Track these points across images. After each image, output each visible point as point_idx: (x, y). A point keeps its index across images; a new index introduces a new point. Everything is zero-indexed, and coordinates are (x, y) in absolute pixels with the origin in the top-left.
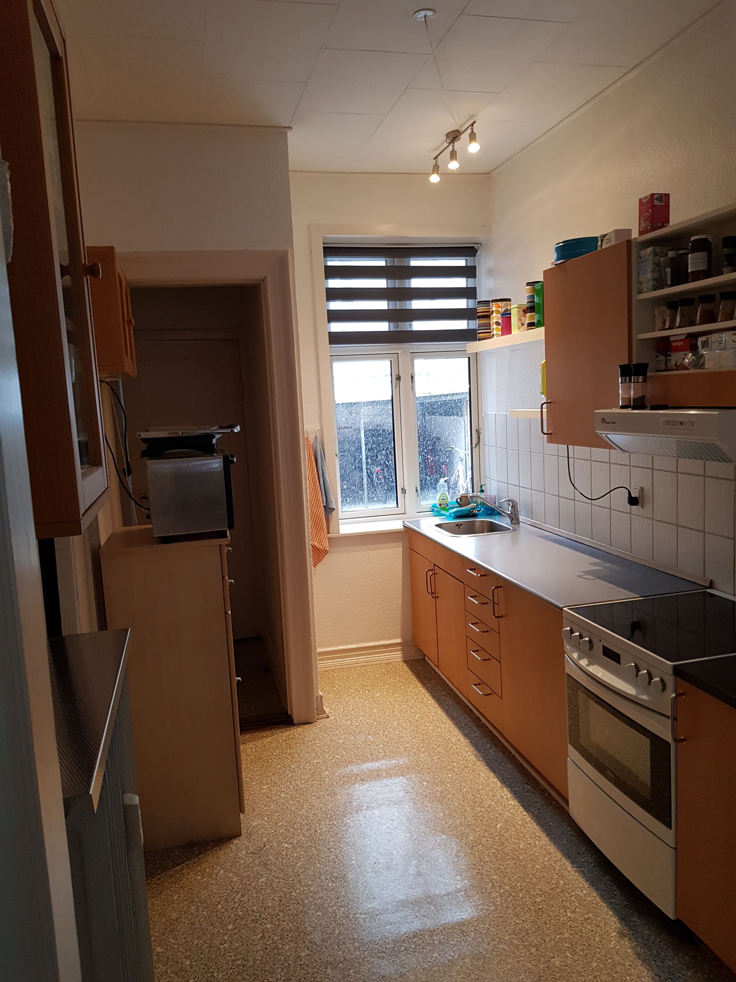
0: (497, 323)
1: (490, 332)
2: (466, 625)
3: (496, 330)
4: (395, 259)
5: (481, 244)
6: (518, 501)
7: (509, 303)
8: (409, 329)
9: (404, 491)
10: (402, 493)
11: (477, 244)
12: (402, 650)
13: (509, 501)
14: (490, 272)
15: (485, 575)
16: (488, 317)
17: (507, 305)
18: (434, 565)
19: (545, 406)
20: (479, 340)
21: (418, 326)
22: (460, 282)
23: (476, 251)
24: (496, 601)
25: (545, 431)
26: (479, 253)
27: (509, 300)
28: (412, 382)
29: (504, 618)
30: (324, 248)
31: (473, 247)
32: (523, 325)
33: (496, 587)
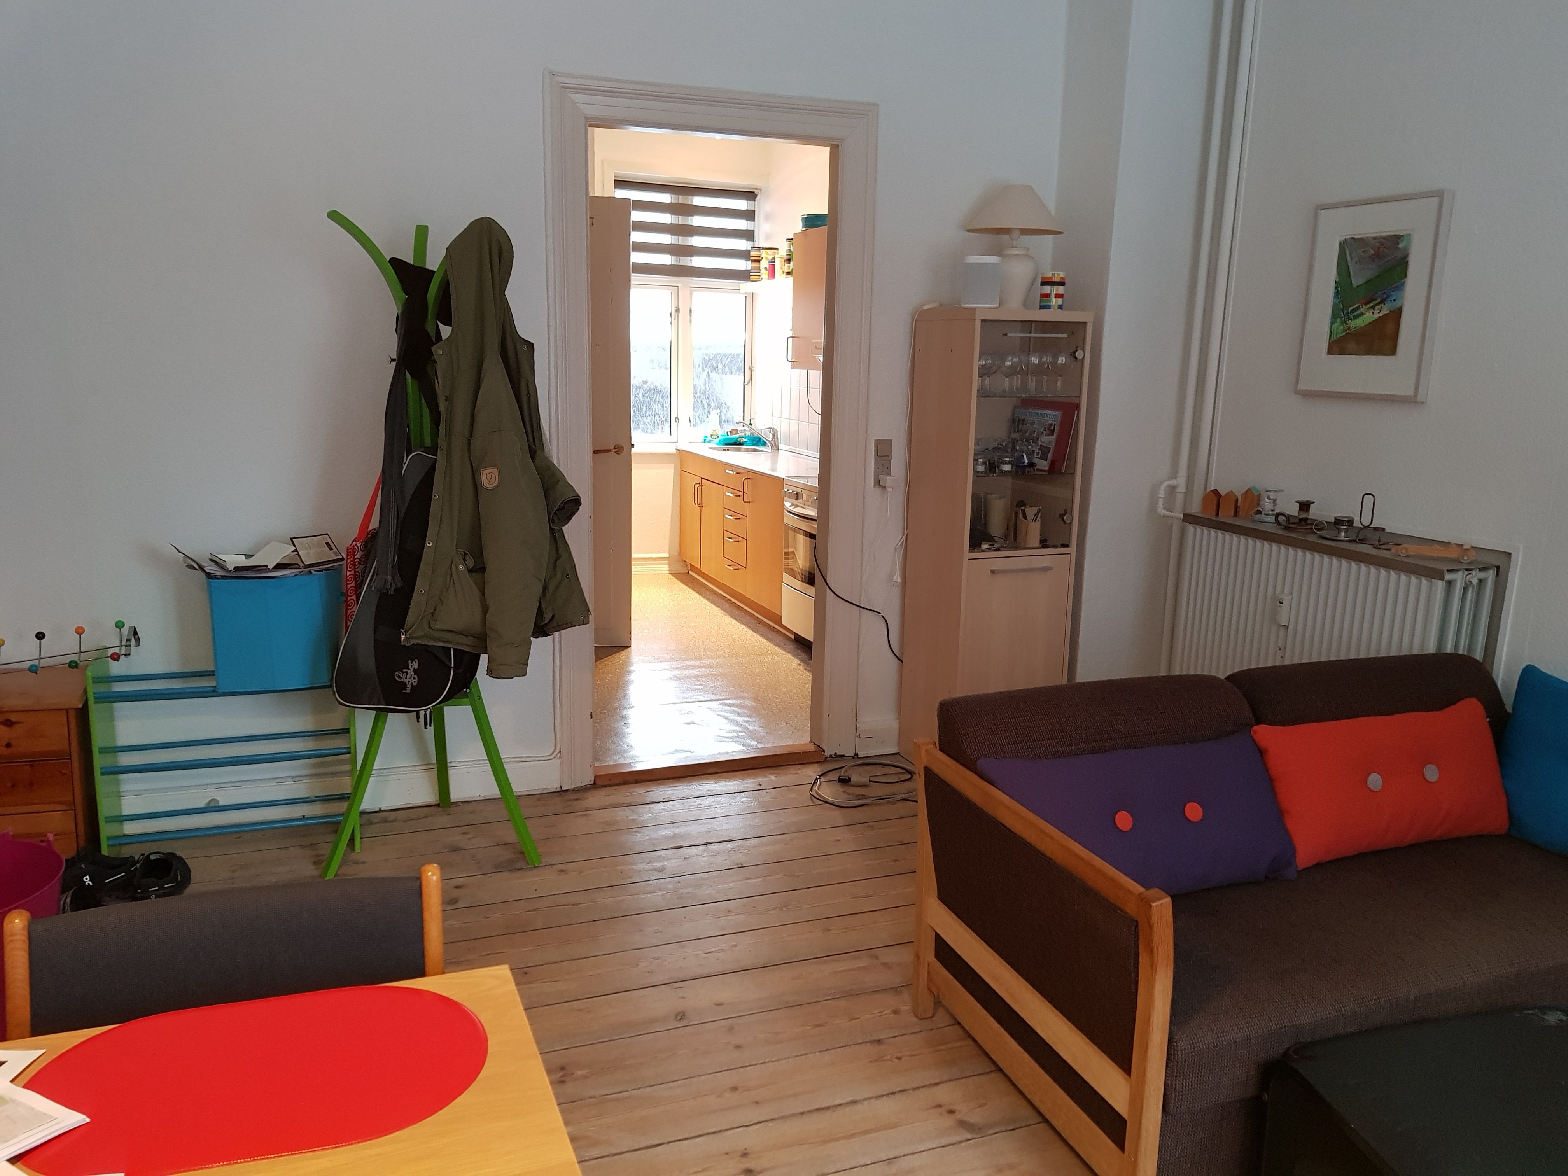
0: (766, 268)
1: (759, 276)
2: (724, 516)
3: (764, 274)
4: (680, 196)
5: (761, 190)
6: (778, 429)
7: (776, 251)
8: (690, 265)
9: (678, 420)
10: (676, 422)
11: (757, 189)
12: (669, 564)
13: (770, 428)
14: (768, 217)
15: (739, 473)
16: (759, 261)
17: (774, 253)
18: (702, 478)
19: (790, 339)
20: (752, 281)
21: (698, 262)
22: (741, 224)
23: (756, 196)
24: (745, 491)
25: (790, 359)
26: (758, 197)
27: (777, 249)
28: (690, 315)
29: (751, 504)
30: (615, 180)
31: (754, 192)
32: (783, 272)
33: (746, 479)
